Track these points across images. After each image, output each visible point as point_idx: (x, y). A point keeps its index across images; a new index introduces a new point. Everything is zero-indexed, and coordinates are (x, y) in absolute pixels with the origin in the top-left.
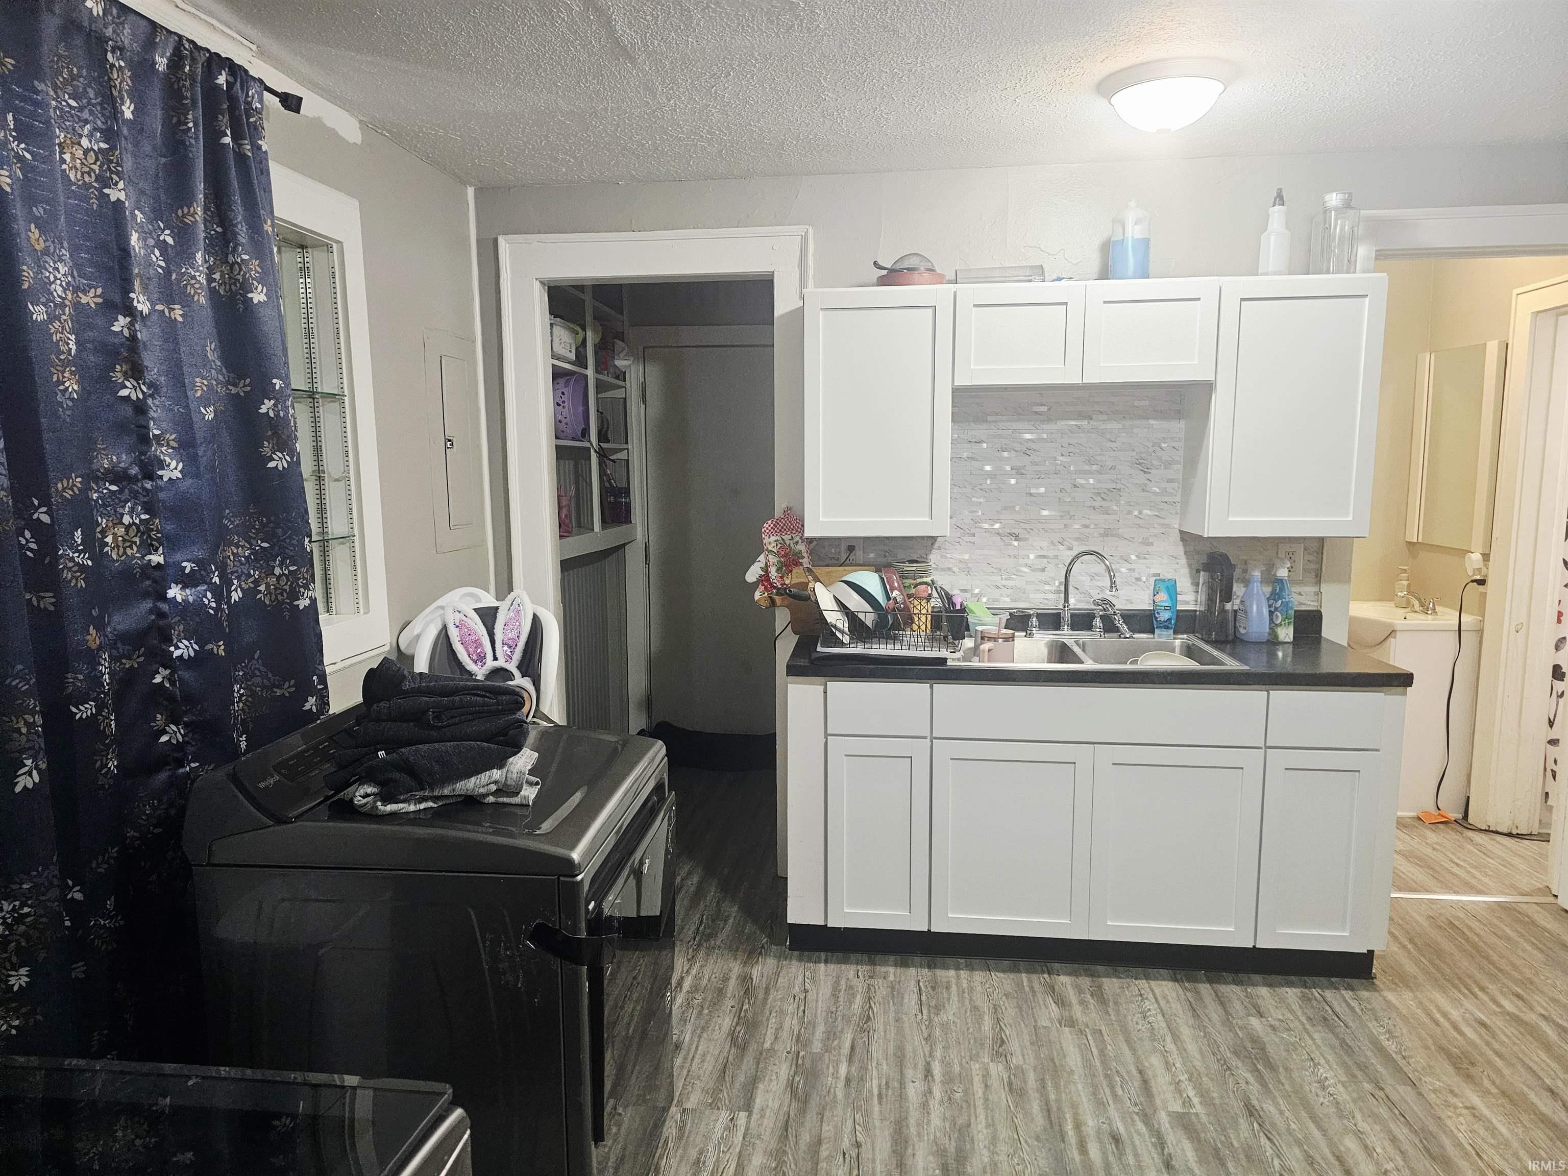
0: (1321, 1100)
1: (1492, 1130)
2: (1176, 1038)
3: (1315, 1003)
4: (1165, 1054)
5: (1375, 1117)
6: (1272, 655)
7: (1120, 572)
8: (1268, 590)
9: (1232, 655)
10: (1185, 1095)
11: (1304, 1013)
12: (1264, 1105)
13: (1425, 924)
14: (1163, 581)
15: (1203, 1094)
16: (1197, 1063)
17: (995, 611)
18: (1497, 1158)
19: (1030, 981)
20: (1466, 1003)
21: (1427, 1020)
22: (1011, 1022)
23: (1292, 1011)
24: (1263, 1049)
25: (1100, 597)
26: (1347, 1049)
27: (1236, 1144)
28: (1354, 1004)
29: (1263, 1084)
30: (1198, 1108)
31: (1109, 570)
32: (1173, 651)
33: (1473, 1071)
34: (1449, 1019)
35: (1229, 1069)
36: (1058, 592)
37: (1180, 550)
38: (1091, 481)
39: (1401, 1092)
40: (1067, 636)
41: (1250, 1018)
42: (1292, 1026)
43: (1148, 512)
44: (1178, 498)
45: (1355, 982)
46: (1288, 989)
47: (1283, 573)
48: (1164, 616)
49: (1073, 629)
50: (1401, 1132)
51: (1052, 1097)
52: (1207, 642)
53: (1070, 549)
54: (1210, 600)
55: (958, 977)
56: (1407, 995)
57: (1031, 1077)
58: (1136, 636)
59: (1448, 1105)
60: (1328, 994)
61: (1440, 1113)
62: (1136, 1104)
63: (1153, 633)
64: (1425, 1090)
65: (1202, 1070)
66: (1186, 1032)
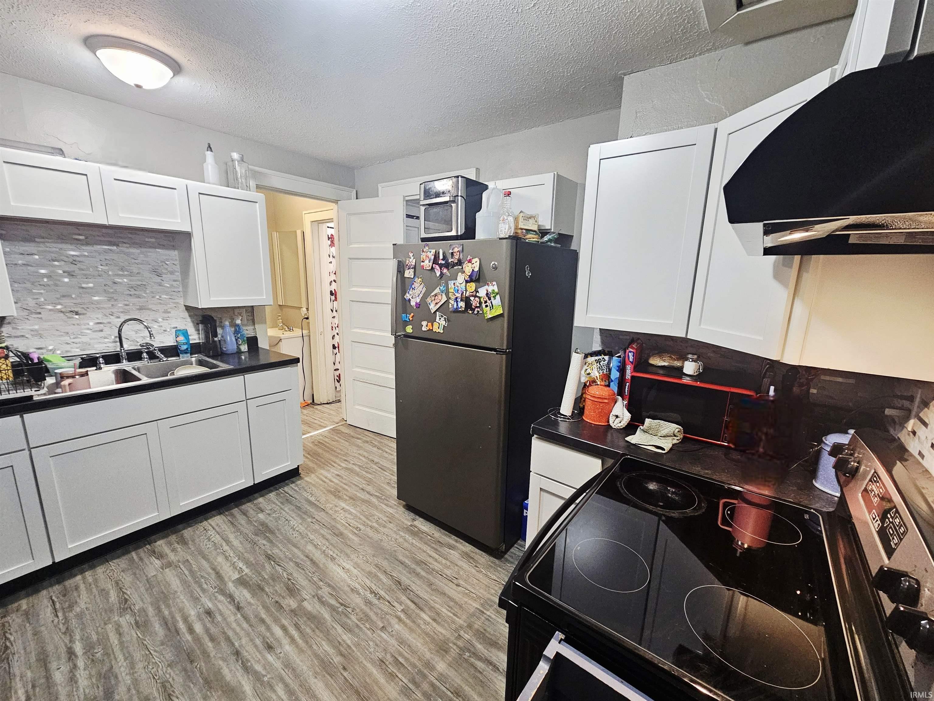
0: (295, 535)
1: (350, 513)
2: (228, 542)
3: (282, 495)
4: (224, 553)
5: (315, 531)
6: (240, 358)
7: (154, 328)
8: (233, 329)
9: (222, 361)
10: (238, 568)
11: (279, 501)
12: (273, 551)
13: (311, 445)
14: (180, 330)
15: (247, 563)
16: (240, 549)
17: (69, 358)
18: (355, 523)
19: (138, 554)
20: (332, 470)
21: (321, 482)
22: (130, 585)
23: (274, 503)
24: (267, 526)
25: (144, 342)
26: (299, 508)
27: (266, 577)
28: (296, 488)
29: (270, 541)
30: (246, 571)
31: (147, 327)
32: (192, 364)
33: (340, 494)
34: (328, 479)
35: (255, 543)
36: (116, 342)
37: (186, 314)
38: (125, 280)
39: (321, 516)
40: (126, 365)
41: (259, 515)
42: (275, 509)
43: (165, 296)
44: (181, 289)
45: (294, 479)
46: (270, 494)
47: (238, 322)
48: (184, 347)
49: (129, 361)
50: (324, 531)
51: (166, 613)
52: (209, 357)
53: (119, 317)
54: (207, 337)
55: (84, 578)
56: (313, 475)
57: (151, 611)
58: (169, 359)
59: (336, 511)
60: (286, 489)
61: (334, 516)
62: (215, 587)
63: (179, 356)
64: (328, 510)
65: (242, 551)
66: (232, 537)
